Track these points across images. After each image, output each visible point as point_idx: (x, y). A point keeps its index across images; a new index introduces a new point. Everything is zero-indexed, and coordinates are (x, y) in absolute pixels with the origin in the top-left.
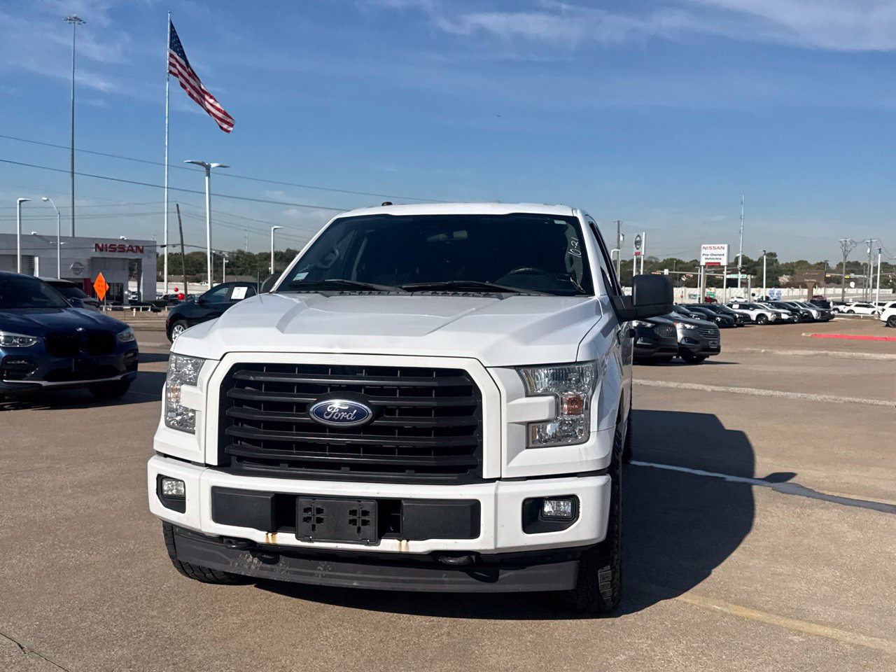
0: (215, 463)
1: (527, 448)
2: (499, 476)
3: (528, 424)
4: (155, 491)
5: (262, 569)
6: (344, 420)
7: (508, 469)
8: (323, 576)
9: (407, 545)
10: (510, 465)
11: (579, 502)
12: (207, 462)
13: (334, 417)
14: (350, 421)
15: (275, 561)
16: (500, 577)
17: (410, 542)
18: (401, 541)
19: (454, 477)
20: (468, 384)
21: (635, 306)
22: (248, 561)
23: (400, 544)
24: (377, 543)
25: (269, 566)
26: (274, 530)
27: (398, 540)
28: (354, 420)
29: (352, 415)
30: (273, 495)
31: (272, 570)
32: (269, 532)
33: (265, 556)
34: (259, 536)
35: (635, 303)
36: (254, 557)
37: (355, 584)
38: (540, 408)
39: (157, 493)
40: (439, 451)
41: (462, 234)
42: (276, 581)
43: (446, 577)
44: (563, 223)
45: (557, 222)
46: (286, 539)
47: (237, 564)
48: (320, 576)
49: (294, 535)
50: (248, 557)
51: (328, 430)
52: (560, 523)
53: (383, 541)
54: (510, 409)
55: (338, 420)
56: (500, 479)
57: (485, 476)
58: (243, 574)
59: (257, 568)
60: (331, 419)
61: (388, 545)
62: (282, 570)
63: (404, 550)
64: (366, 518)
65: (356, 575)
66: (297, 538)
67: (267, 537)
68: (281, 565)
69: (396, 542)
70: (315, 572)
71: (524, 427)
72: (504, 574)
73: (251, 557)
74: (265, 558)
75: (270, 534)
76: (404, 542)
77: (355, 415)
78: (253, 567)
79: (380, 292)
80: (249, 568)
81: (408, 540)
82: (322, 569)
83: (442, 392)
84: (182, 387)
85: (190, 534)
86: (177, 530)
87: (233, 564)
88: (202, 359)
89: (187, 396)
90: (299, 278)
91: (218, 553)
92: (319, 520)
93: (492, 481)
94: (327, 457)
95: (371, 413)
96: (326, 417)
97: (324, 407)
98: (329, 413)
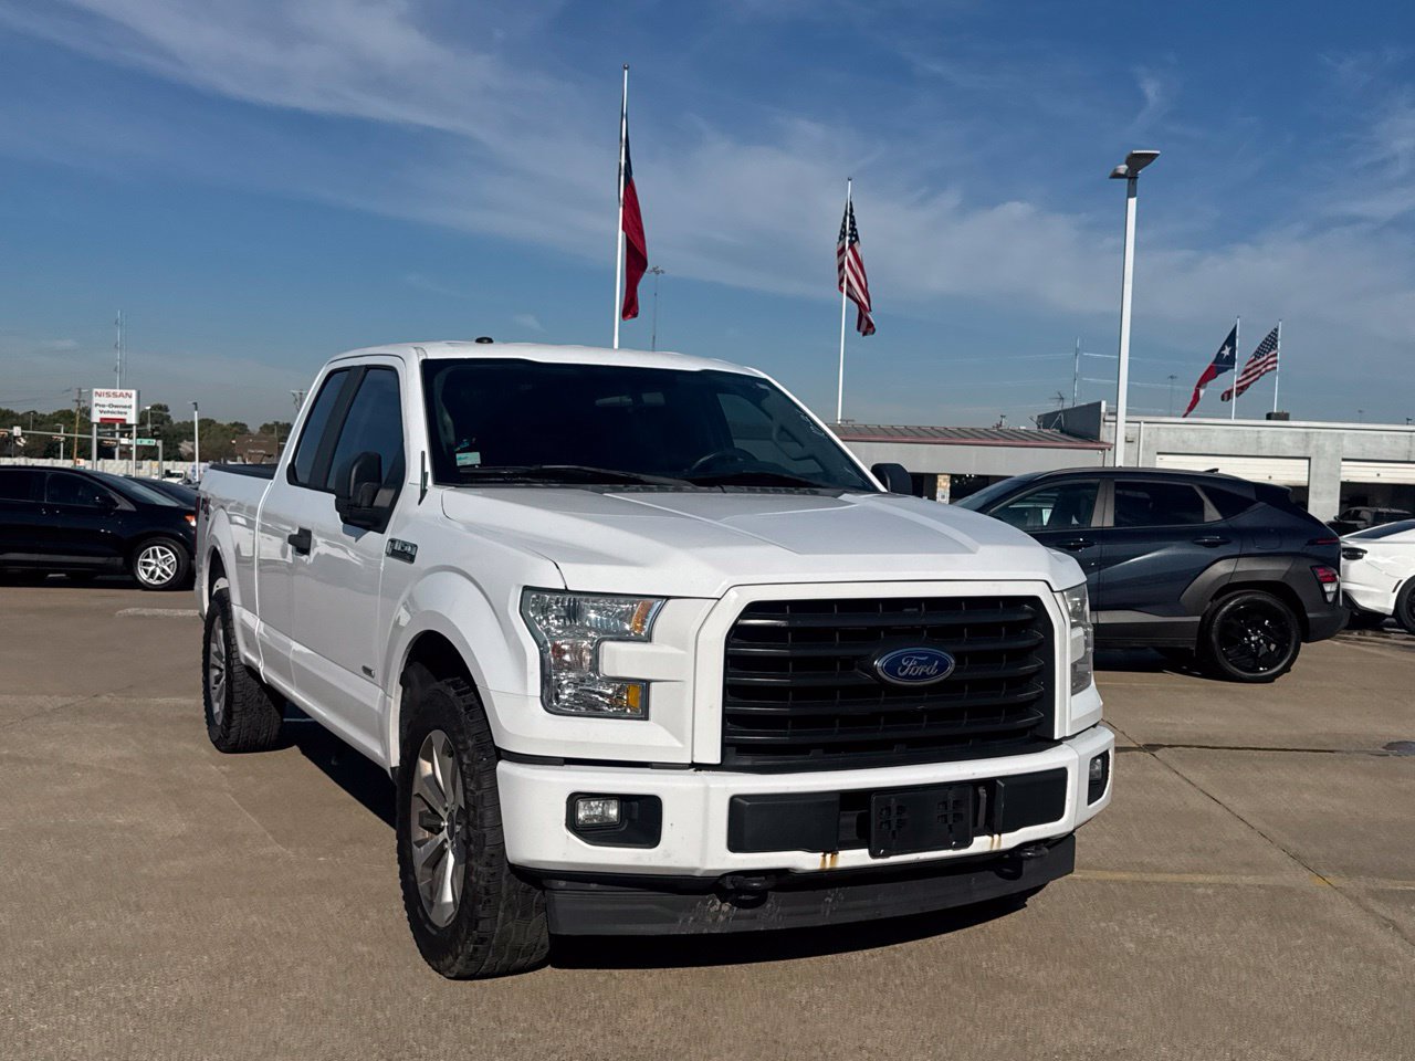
0: (716, 759)
2: (1065, 735)
4: (562, 819)
5: (736, 917)
6: (924, 675)
7: (1071, 723)
8: (832, 911)
9: (1000, 840)
10: (1072, 719)
12: (695, 761)
13: (911, 672)
14: (931, 676)
15: (761, 902)
17: (1003, 836)
18: (992, 836)
22: (712, 910)
23: (993, 841)
24: (968, 843)
25: (748, 911)
27: (989, 835)
28: (935, 675)
29: (933, 668)
30: (838, 796)
31: (754, 917)
32: (826, 852)
33: (743, 897)
34: (806, 861)
36: (723, 902)
39: (567, 825)
41: (656, 398)
42: (764, 931)
46: (855, 858)
47: (692, 918)
48: (828, 912)
49: (866, 851)
50: (714, 904)
51: (883, 694)
53: (975, 840)
54: (1071, 643)
55: (916, 678)
56: (1065, 738)
57: (1056, 737)
58: (705, 931)
59: (727, 918)
60: (907, 677)
61: (981, 844)
62: (772, 914)
63: (996, 848)
64: (958, 811)
66: (873, 855)
67: (824, 860)
68: (769, 905)
69: (987, 838)
70: (822, 906)
73: (719, 903)
74: (742, 900)
75: (829, 856)
76: (996, 837)
77: (937, 667)
78: (722, 918)
80: (715, 920)
81: (1000, 835)
82: (831, 900)
84: (608, 646)
85: (594, 886)
86: (562, 884)
87: (685, 921)
88: (668, 598)
89: (620, 659)
90: (469, 463)
91: (655, 907)
92: (901, 823)
93: (1059, 742)
94: (882, 733)
95: (953, 661)
96: (900, 674)
97: (898, 660)
98: (905, 668)
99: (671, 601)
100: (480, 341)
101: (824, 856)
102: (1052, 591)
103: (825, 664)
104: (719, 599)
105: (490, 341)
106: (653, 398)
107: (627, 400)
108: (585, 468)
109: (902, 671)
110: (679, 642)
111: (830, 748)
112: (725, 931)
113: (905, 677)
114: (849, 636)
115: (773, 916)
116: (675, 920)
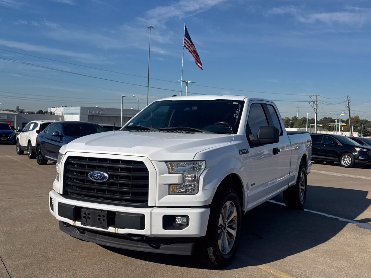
0: (62, 193)
1: (169, 194)
2: (155, 205)
3: (170, 185)
4: (50, 203)
6: (99, 179)
7: (158, 203)
10: (159, 201)
11: (189, 218)
12: (60, 193)
14: (101, 180)
15: (84, 233)
16: (161, 247)
17: (119, 229)
18: (116, 228)
19: (139, 204)
21: (259, 139)
23: (115, 230)
24: (108, 228)
25: (82, 234)
26: (75, 220)
29: (101, 177)
30: (75, 207)
31: (83, 236)
34: (71, 222)
35: (259, 138)
37: (108, 244)
38: (175, 178)
40: (133, 194)
41: (195, 108)
43: (140, 245)
44: (237, 103)
45: (234, 103)
46: (78, 224)
48: (97, 240)
49: (80, 223)
50: (77, 231)
52: (181, 227)
53: (110, 228)
54: (160, 178)
55: (97, 179)
57: (149, 205)
59: (79, 235)
60: (95, 179)
63: (116, 232)
64: (103, 218)
65: (109, 241)
66: (81, 224)
67: (73, 223)
68: (86, 234)
69: (114, 228)
70: (96, 238)
71: (167, 186)
72: (162, 246)
74: (81, 231)
75: (74, 222)
80: (77, 235)
81: (118, 228)
83: (135, 170)
87: (73, 233)
92: (88, 218)
93: (152, 207)
94: (95, 194)
95: (108, 177)
96: (93, 178)
97: (93, 174)
98: (94, 176)
102: (150, 161)
103: (83, 173)
104: (65, 155)
105: (176, 96)
111: (85, 196)
114: (89, 167)
116: (71, 232)
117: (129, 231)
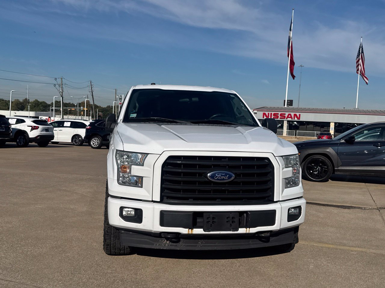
0: (159, 200)
1: (286, 188)
4: (119, 214)
5: (171, 245)
6: (223, 179)
7: (282, 197)
8: (201, 246)
9: (249, 230)
10: (282, 195)
11: (301, 208)
12: (153, 200)
13: (219, 178)
14: (226, 179)
15: (178, 241)
16: (270, 240)
17: (250, 229)
18: (247, 229)
19: (262, 201)
20: (267, 163)
22: (164, 242)
23: (247, 230)
24: (237, 230)
25: (175, 244)
26: (192, 228)
27: (246, 228)
28: (227, 179)
29: (227, 177)
30: (193, 212)
31: (176, 246)
36: (167, 241)
38: (289, 172)
39: (119, 215)
42: (179, 250)
43: (251, 242)
45: (231, 96)
46: (198, 231)
47: (158, 244)
48: (200, 246)
50: (164, 241)
51: (212, 184)
53: (240, 229)
54: (283, 172)
55: (221, 180)
56: (279, 201)
57: (275, 200)
58: (162, 248)
59: (168, 245)
61: (242, 231)
62: (182, 245)
63: (248, 232)
64: (234, 220)
66: (204, 231)
68: (181, 243)
69: (245, 229)
70: (198, 245)
71: (285, 180)
72: (272, 239)
73: (166, 241)
74: (173, 241)
76: (248, 229)
77: (228, 177)
78: (167, 245)
79: (181, 124)
80: (165, 245)
81: (249, 228)
82: (200, 243)
83: (259, 167)
84: (133, 166)
85: (131, 233)
86: (123, 231)
87: (156, 245)
88: (149, 154)
89: (136, 170)
90: (133, 116)
91: (147, 240)
92: (213, 222)
93: (277, 202)
94: (212, 195)
95: (234, 176)
96: (215, 178)
97: (215, 174)
98: (217, 177)
99: (149, 155)
100: (152, 84)
101: (189, 230)
102: (274, 156)
103: (194, 174)
104: (161, 155)
105: (154, 84)
106: (195, 99)
107: (188, 100)
108: (162, 118)
109: (216, 178)
110: (149, 166)
111: (195, 199)
112: (167, 249)
113: (218, 179)
114: (201, 166)
115: (182, 246)
116: (153, 244)
117: (261, 229)
